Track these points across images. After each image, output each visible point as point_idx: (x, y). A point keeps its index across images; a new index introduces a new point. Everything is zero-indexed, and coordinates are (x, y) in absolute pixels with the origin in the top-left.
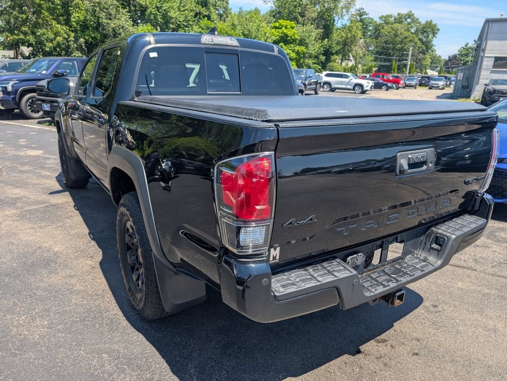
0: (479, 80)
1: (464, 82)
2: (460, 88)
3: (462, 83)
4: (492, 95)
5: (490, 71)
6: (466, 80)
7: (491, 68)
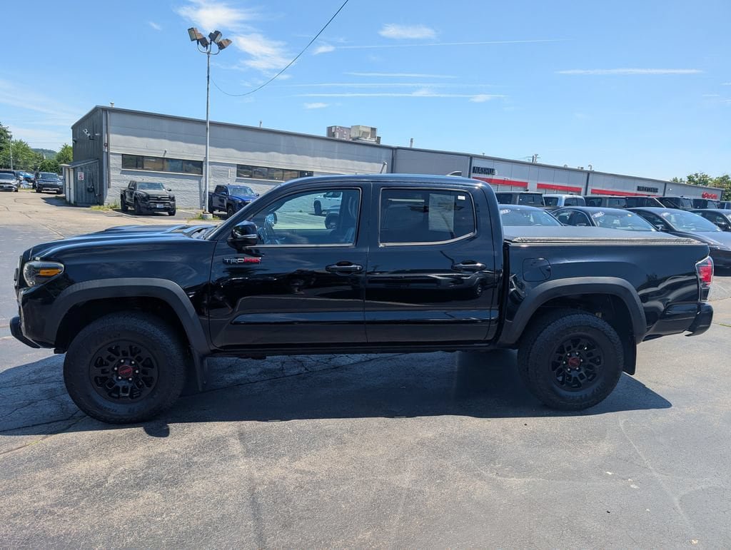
0: (109, 182)
1: (87, 183)
2: (84, 191)
3: (85, 185)
4: (147, 201)
5: (120, 172)
6: (89, 181)
7: (121, 167)
